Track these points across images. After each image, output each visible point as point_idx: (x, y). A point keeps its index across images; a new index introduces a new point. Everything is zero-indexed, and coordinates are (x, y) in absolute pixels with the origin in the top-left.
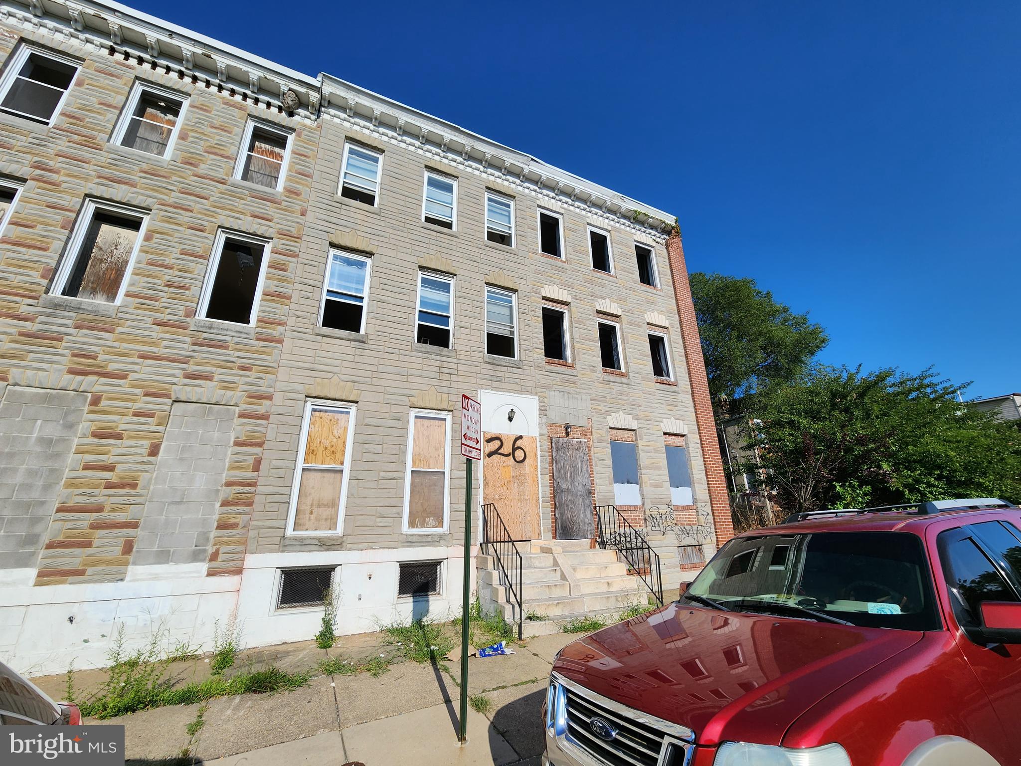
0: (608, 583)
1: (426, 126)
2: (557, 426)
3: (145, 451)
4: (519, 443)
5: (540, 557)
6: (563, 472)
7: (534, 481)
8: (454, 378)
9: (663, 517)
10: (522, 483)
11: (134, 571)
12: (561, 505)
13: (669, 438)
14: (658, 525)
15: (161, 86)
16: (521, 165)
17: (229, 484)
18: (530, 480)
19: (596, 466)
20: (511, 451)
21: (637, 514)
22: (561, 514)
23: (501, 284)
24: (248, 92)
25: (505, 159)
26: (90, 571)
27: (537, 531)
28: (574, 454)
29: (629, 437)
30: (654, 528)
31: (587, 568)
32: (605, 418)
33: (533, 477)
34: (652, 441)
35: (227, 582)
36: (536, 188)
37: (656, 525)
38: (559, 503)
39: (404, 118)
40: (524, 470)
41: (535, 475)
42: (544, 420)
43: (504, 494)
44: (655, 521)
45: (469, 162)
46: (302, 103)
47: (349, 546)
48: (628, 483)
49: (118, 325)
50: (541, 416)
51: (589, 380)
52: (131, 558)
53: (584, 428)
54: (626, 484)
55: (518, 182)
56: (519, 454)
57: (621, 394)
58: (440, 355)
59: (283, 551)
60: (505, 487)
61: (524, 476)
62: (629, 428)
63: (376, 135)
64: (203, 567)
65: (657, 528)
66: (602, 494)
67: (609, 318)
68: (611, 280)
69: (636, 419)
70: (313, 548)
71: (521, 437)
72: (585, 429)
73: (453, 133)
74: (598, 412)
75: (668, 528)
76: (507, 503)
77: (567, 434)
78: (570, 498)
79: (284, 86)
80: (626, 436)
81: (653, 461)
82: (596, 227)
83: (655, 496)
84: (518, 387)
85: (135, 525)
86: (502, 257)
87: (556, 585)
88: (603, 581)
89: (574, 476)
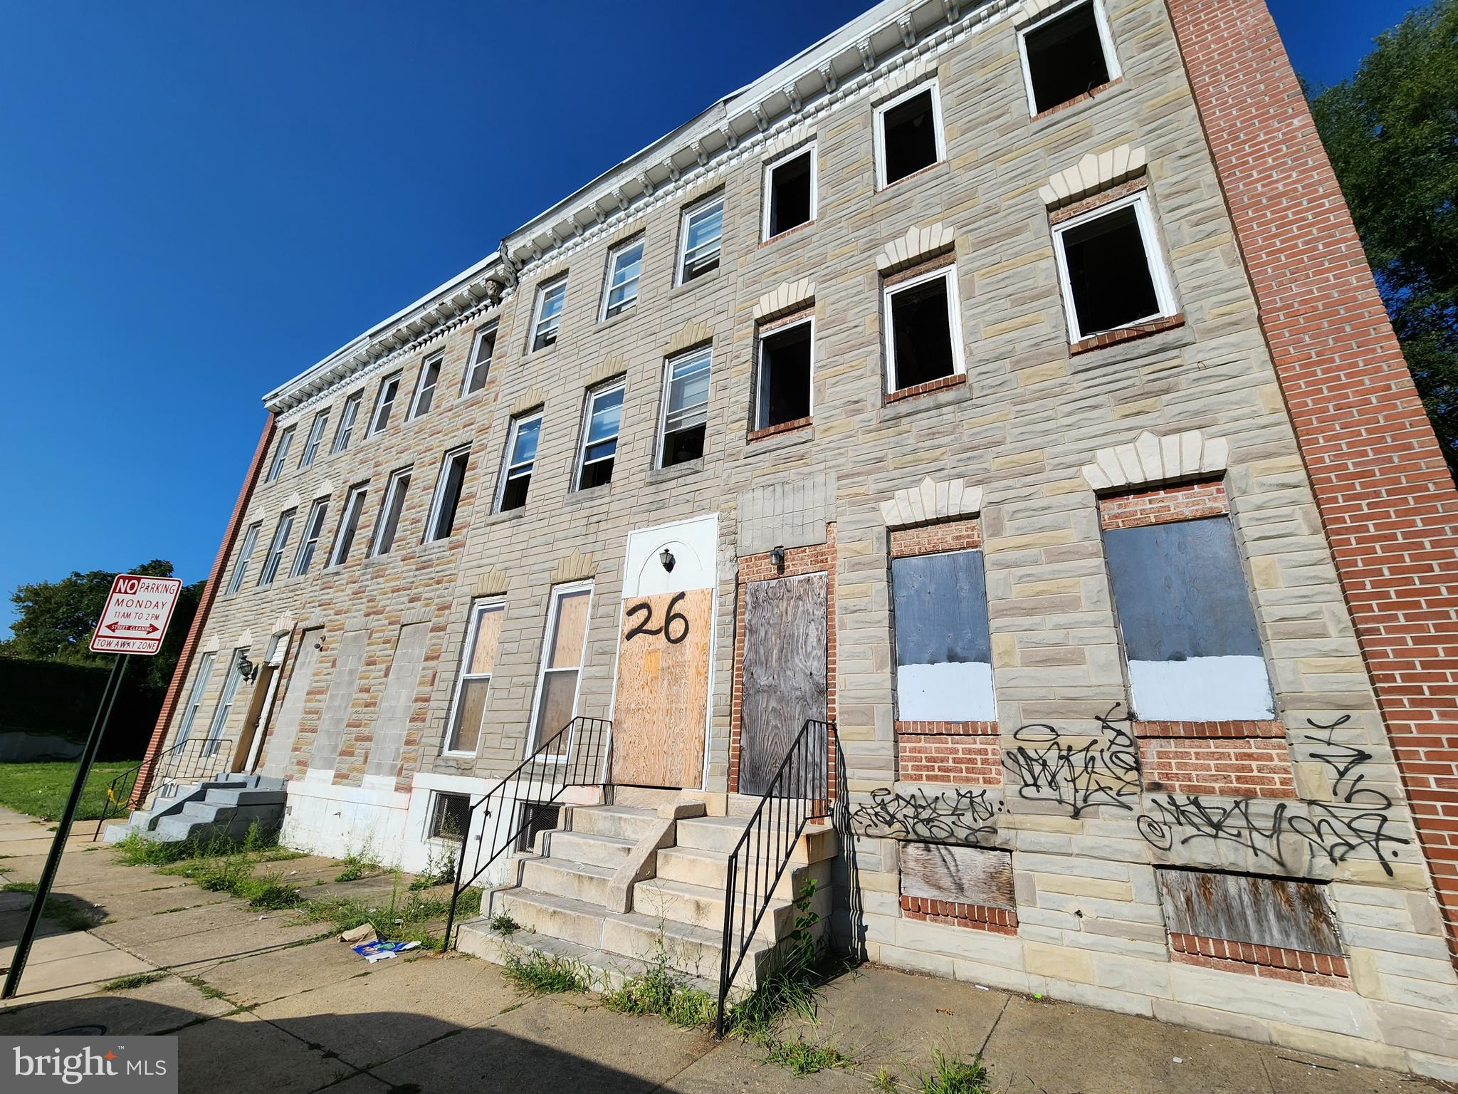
0: (698, 906)
2: (760, 559)
3: (382, 673)
4: (677, 608)
6: (762, 652)
7: (698, 673)
8: (603, 525)
9: (1078, 760)
10: (676, 681)
11: (368, 779)
12: (753, 721)
14: (1052, 783)
17: (416, 700)
18: (691, 672)
19: (843, 627)
20: (663, 624)
21: (978, 746)
22: (752, 740)
23: (687, 344)
24: (473, 310)
26: (352, 775)
28: (790, 610)
29: (958, 538)
30: (1028, 792)
32: (875, 510)
33: (697, 667)
34: (1041, 529)
35: (403, 796)
36: (759, 136)
37: (1041, 782)
38: (749, 715)
40: (683, 654)
41: (701, 663)
42: (730, 553)
43: (646, 700)
44: (1037, 768)
45: (655, 194)
46: (500, 285)
47: (477, 771)
48: (952, 658)
50: (723, 547)
51: (840, 436)
52: (366, 767)
53: (818, 548)
54: (944, 666)
55: (725, 155)
56: (677, 627)
57: (932, 436)
58: (592, 499)
59: (434, 772)
60: (647, 690)
61: (682, 665)
62: (953, 512)
63: (560, 258)
64: (393, 781)
65: (1046, 791)
67: (922, 267)
69: (980, 482)
70: (452, 770)
71: (682, 596)
72: (824, 548)
74: (857, 501)
75: (1100, 796)
76: (648, 716)
77: (781, 568)
78: (773, 704)
80: (949, 538)
81: (1040, 586)
83: (1043, 692)
84: (688, 507)
85: (369, 739)
86: (692, 299)
88: (687, 896)
89: (786, 656)
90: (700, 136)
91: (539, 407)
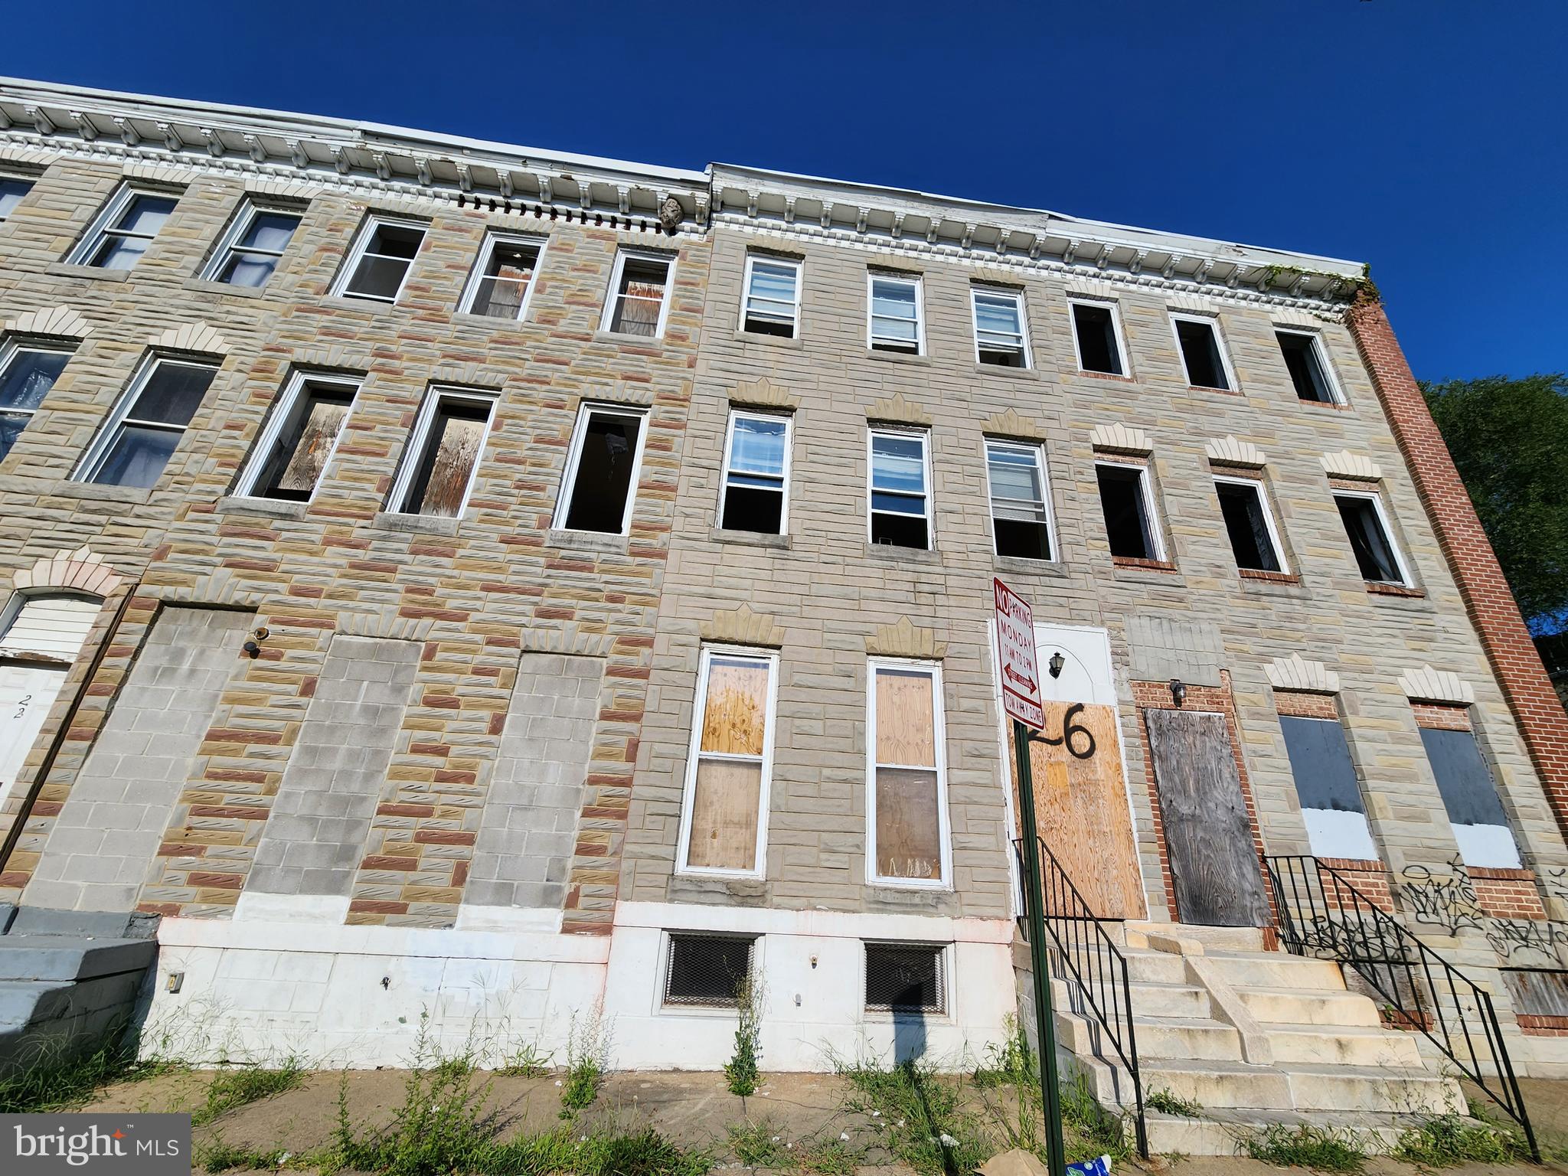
0: (1340, 1044)
1: (865, 203)
2: (1154, 686)
3: (485, 726)
4: (1077, 719)
5: (1153, 959)
6: (1177, 779)
7: (1117, 795)
8: (941, 600)
9: (1445, 892)
10: (1092, 800)
11: (469, 913)
12: (1183, 849)
13: (1426, 712)
14: (1435, 911)
15: (516, 231)
16: (1032, 231)
17: (593, 781)
18: (1108, 792)
19: (1254, 768)
20: (1062, 734)
21: (1371, 880)
22: (1185, 868)
23: (1013, 432)
24: (618, 215)
25: (1001, 226)
26: (413, 906)
27: (1135, 901)
28: (1198, 743)
29: (1321, 708)
30: (1422, 917)
31: (1275, 999)
32: (1259, 668)
33: (1113, 788)
34: (1383, 717)
35: (589, 945)
36: (1061, 265)
37: (1429, 910)
38: (1176, 843)
39: (831, 199)
40: (1094, 772)
41: (1116, 783)
42: (1125, 674)
43: (1058, 819)
44: (1424, 900)
45: (939, 246)
46: (686, 212)
47: (776, 900)
48: (1336, 807)
49: (459, 546)
50: (1118, 666)
51: (1212, 593)
52: (463, 891)
53: (1213, 690)
54: (1331, 811)
55: (1027, 260)
56: (1080, 741)
57: (1290, 619)
58: (914, 562)
59: (671, 901)
60: (1057, 806)
61: (1096, 783)
62: (1321, 688)
63: (790, 236)
64: (556, 916)
65: (1433, 918)
66: (1277, 830)
67: (1239, 472)
68: (1233, 401)
69: (1335, 669)
70: (718, 898)
71: (1079, 707)
72: (1218, 692)
73: (909, 204)
74: (1241, 655)
75: (1462, 921)
76: (1065, 837)
77: (1178, 701)
78: (1200, 834)
79: (661, 192)
80: (1314, 707)
81: (1394, 760)
82: (1187, 311)
83: (1414, 841)
84: (1064, 613)
85: (468, 840)
86: (1010, 387)
87: (1206, 1032)
88: (1324, 1036)
89: (1204, 788)
90: (1014, 228)
91: (788, 411)
